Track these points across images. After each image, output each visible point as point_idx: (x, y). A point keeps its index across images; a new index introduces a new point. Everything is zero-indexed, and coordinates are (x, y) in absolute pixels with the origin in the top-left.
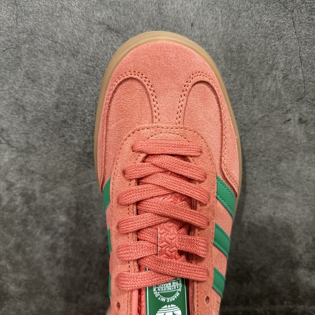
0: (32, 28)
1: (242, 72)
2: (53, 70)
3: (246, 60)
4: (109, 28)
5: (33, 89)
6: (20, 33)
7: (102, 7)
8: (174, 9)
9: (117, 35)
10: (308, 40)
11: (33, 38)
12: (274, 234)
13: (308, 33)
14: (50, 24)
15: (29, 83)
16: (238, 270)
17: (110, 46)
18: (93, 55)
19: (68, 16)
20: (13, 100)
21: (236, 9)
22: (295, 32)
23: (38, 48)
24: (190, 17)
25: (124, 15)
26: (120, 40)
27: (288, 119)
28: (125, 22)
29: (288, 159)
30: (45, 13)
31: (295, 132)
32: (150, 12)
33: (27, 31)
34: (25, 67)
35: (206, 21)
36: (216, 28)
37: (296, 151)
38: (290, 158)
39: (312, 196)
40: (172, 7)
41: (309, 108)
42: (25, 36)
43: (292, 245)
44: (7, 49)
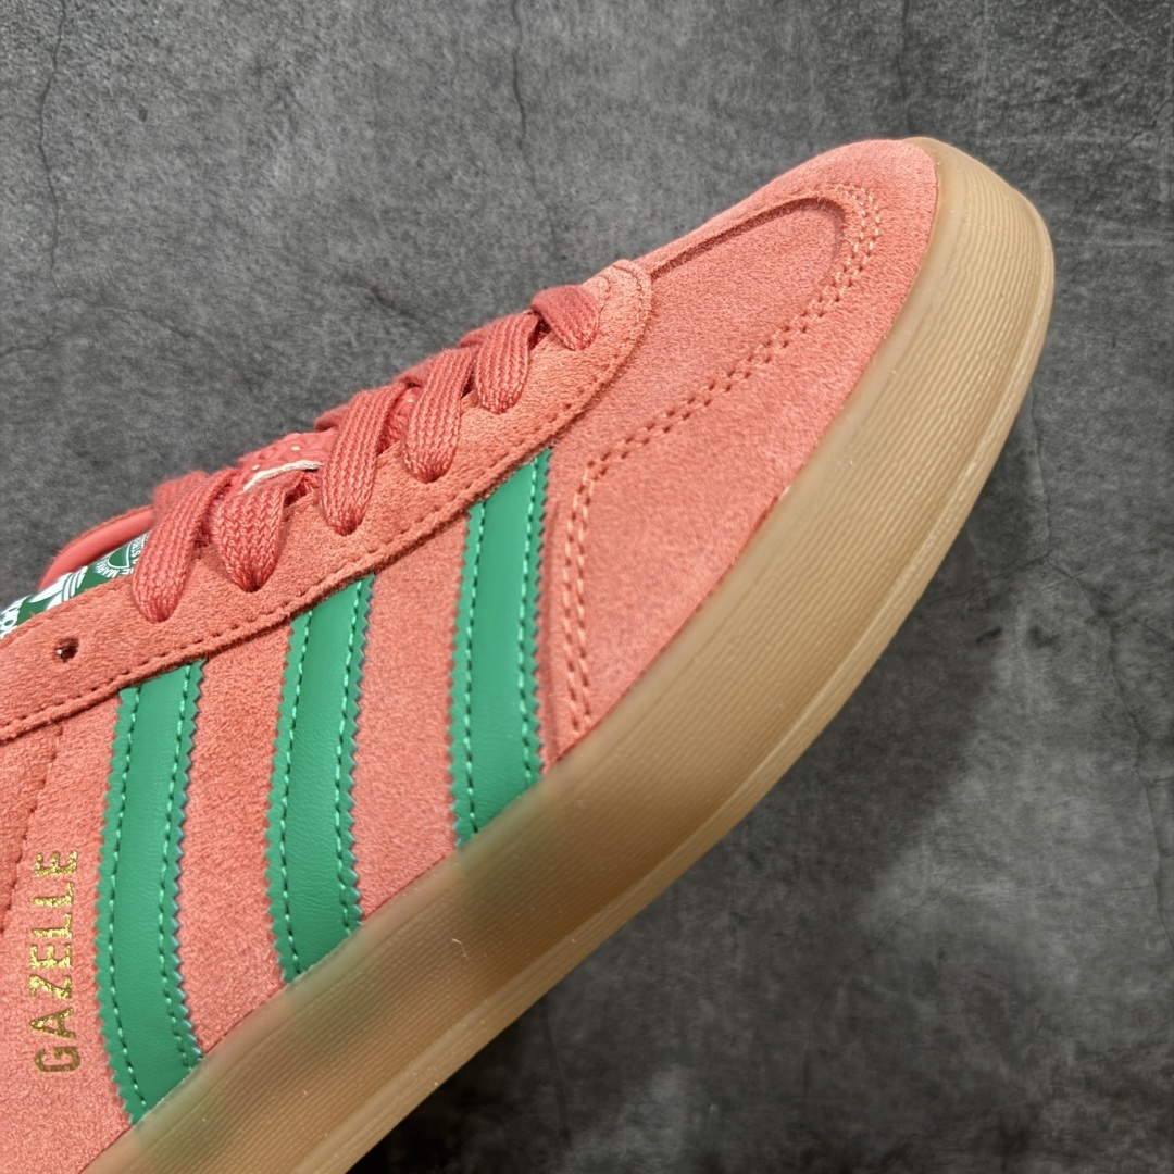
0: (106, 284)
2: (173, 431)
4: (378, 298)
5: (95, 491)
6: (61, 297)
7: (356, 223)
8: (606, 243)
9: (405, 325)
10: (1062, 367)
11: (105, 316)
12: (941, 1030)
13: (1062, 343)
14: (168, 272)
15: (85, 472)
16: (808, 1157)
17: (379, 360)
18: (320, 386)
19: (235, 247)
20: (20, 526)
23: (125, 351)
25: (433, 255)
26: (416, 342)
27: (990, 628)
28: (435, 279)
29: (990, 766)
30: (155, 232)
31: (1014, 675)
32: (523, 252)
33: (88, 291)
34: (71, 414)
37: (1017, 738)
38: (998, 763)
39: (1074, 896)
40: (601, 237)
41: (1066, 595)
42: (78, 308)
43: (1004, 1071)
44: (10, 351)
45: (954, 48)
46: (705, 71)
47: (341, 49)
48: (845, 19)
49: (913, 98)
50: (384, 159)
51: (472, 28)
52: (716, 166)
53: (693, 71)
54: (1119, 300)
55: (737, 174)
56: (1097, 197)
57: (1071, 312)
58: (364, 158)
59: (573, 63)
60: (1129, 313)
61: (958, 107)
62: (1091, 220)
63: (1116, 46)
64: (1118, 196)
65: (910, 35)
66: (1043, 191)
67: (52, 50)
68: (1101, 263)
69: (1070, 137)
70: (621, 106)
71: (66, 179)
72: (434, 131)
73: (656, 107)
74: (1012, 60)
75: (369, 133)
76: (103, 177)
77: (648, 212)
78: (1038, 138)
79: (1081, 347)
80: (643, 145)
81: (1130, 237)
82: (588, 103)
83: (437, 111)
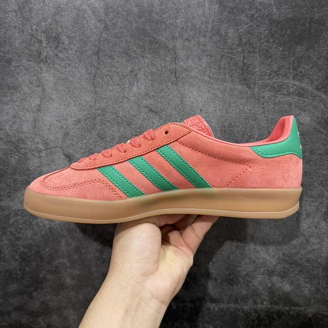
0: (104, 108)
1: (231, 139)
2: (115, 133)
3: (234, 132)
4: (151, 110)
5: (101, 143)
6: (97, 110)
7: (148, 97)
8: (190, 101)
9: (155, 115)
10: (273, 121)
11: (104, 113)
13: (273, 117)
14: (115, 106)
15: (99, 140)
16: (230, 275)
17: (151, 121)
18: (140, 125)
19: (127, 102)
20: (87, 149)
21: (228, 102)
22: (265, 116)
23: (107, 119)
24: (200, 106)
25: (160, 103)
26: (157, 118)
28: (161, 107)
30: (113, 99)
32: (176, 102)
33: (101, 109)
34: (98, 130)
35: (210, 109)
36: (215, 113)
39: (280, 222)
40: (190, 99)
42: (99, 112)
43: (268, 258)
44: (87, 119)
45: (252, 66)
46: (208, 71)
47: (146, 68)
48: (232, 61)
49: (245, 75)
50: (153, 87)
51: (168, 64)
52: (210, 87)
53: (206, 71)
54: (283, 109)
55: (213, 88)
56: (279, 91)
57: (274, 111)
58: (149, 86)
59: (185, 70)
60: (285, 111)
61: (253, 76)
62: (278, 95)
63: (281, 65)
64: (283, 91)
65: (244, 64)
66: (269, 90)
67: (97, 68)
68: (280, 103)
69: (274, 80)
70: (193, 77)
71: (98, 90)
72: (161, 82)
73: (199, 77)
74: (262, 68)
75: (150, 82)
76: (104, 89)
77: (198, 95)
78: (268, 81)
79: (277, 118)
80: (197, 84)
81: (285, 98)
82: (188, 77)
83: (162, 79)
